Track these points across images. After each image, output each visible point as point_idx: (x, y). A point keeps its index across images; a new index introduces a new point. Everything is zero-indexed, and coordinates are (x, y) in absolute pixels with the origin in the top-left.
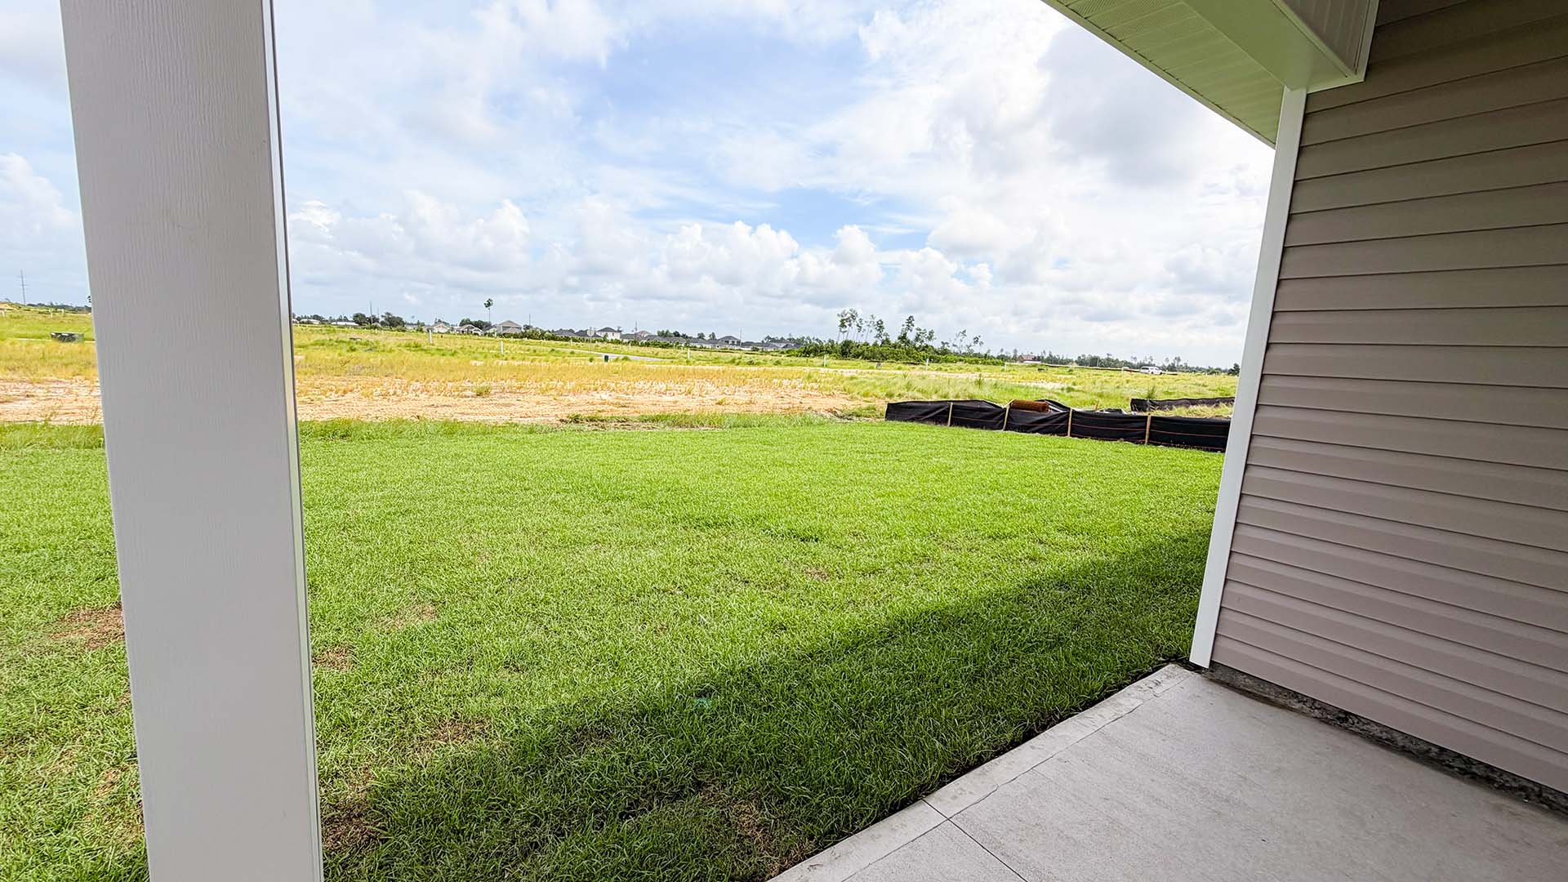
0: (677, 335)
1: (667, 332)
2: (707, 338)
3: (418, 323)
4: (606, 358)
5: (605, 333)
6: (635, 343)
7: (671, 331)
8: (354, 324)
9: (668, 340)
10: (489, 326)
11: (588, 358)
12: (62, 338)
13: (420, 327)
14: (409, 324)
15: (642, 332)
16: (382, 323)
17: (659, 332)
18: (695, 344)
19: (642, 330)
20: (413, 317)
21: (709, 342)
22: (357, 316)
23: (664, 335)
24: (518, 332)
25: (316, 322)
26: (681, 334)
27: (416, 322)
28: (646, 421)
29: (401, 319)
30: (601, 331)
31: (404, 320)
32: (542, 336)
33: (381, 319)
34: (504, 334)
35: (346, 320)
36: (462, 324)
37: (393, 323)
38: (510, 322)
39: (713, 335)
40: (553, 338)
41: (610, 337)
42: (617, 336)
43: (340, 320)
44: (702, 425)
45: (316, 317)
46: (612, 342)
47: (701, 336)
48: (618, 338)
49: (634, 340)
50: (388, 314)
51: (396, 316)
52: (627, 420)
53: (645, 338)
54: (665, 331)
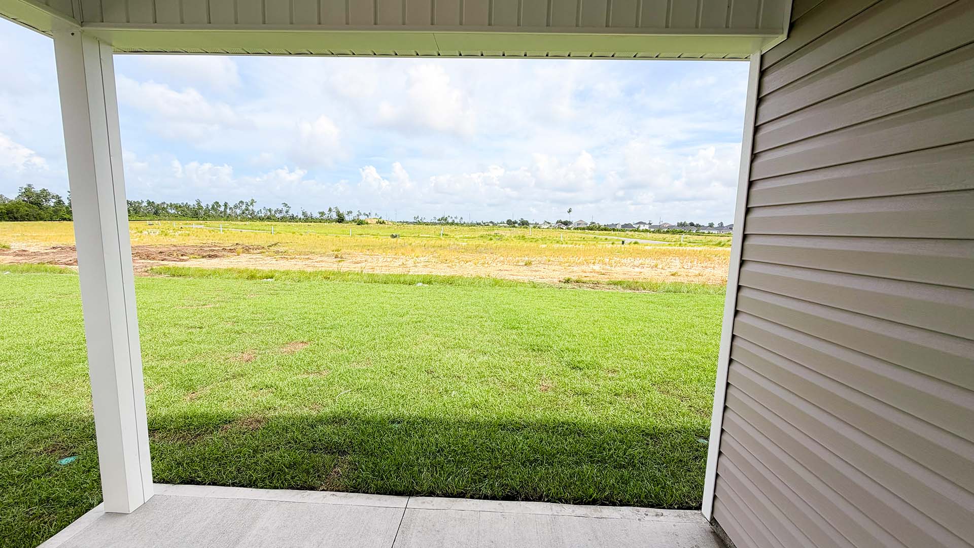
0: (692, 224)
1: (685, 223)
2: (716, 225)
3: (536, 223)
4: (623, 243)
5: (638, 225)
6: (659, 232)
7: (688, 222)
8: (507, 225)
9: (684, 228)
10: (571, 223)
11: (611, 242)
12: (393, 237)
13: (536, 226)
14: (531, 224)
15: (664, 224)
16: (519, 224)
17: (678, 223)
18: (704, 231)
19: (665, 222)
20: (533, 220)
21: (716, 229)
22: (508, 221)
23: (682, 225)
24: (585, 226)
25: (491, 225)
26: (695, 224)
27: (535, 223)
28: (611, 284)
29: (528, 222)
30: (636, 224)
31: (529, 222)
32: (599, 228)
33: (519, 222)
34: (577, 228)
35: (504, 223)
36: (557, 223)
37: (524, 224)
38: (581, 220)
39: (722, 224)
40: (605, 230)
41: (642, 227)
42: (647, 227)
43: (501, 223)
44: (644, 289)
45: (491, 222)
46: (643, 231)
47: (711, 225)
48: (647, 228)
49: (658, 230)
50: (522, 219)
51: (525, 220)
52: (598, 283)
53: (666, 228)
54: (683, 222)
